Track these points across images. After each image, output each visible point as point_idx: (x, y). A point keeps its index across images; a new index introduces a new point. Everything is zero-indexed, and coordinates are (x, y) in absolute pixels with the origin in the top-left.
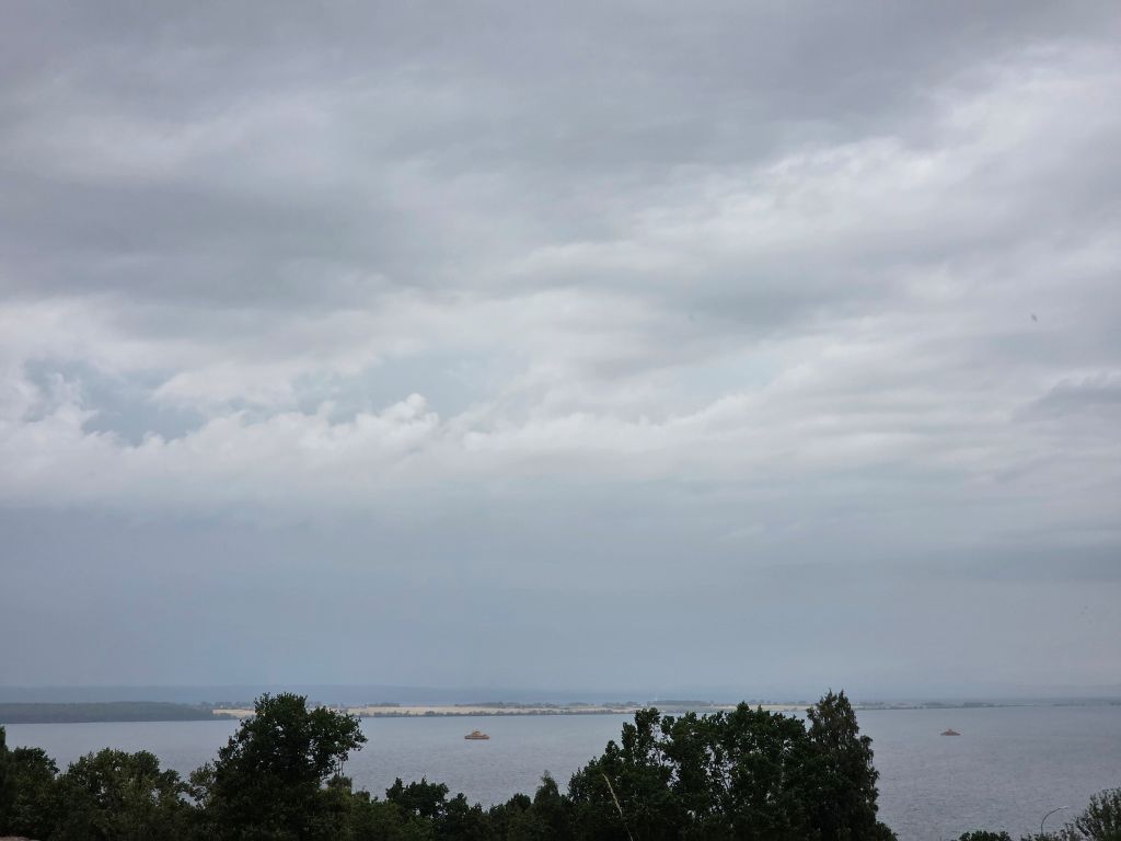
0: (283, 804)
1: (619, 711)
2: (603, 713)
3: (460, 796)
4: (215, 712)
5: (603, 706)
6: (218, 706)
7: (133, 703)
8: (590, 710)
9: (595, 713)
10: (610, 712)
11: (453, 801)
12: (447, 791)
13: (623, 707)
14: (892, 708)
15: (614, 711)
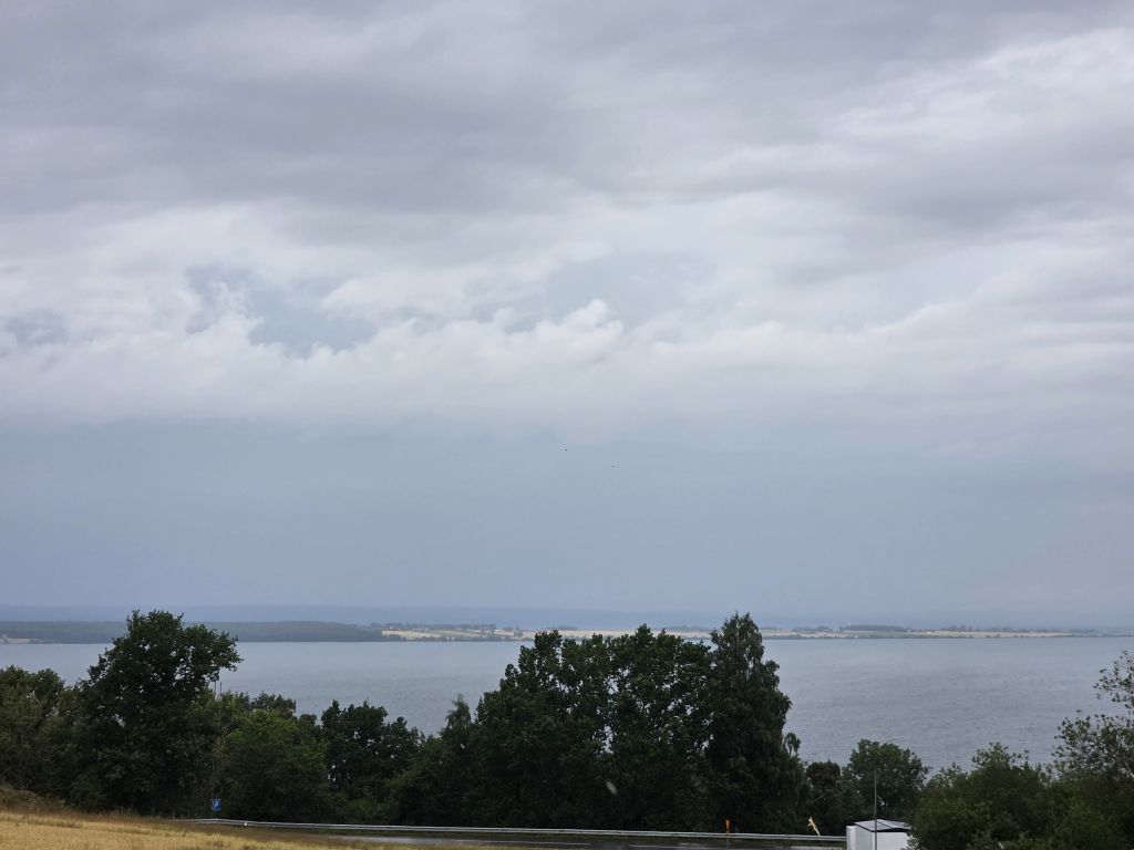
0: (144, 725)
1: (809, 636)
2: (791, 637)
3: (400, 720)
4: (385, 633)
5: (794, 631)
6: (387, 627)
7: (302, 623)
8: (778, 634)
9: (783, 638)
10: (799, 637)
11: (394, 725)
12: (386, 715)
13: (813, 631)
14: (1104, 636)
15: (804, 636)
